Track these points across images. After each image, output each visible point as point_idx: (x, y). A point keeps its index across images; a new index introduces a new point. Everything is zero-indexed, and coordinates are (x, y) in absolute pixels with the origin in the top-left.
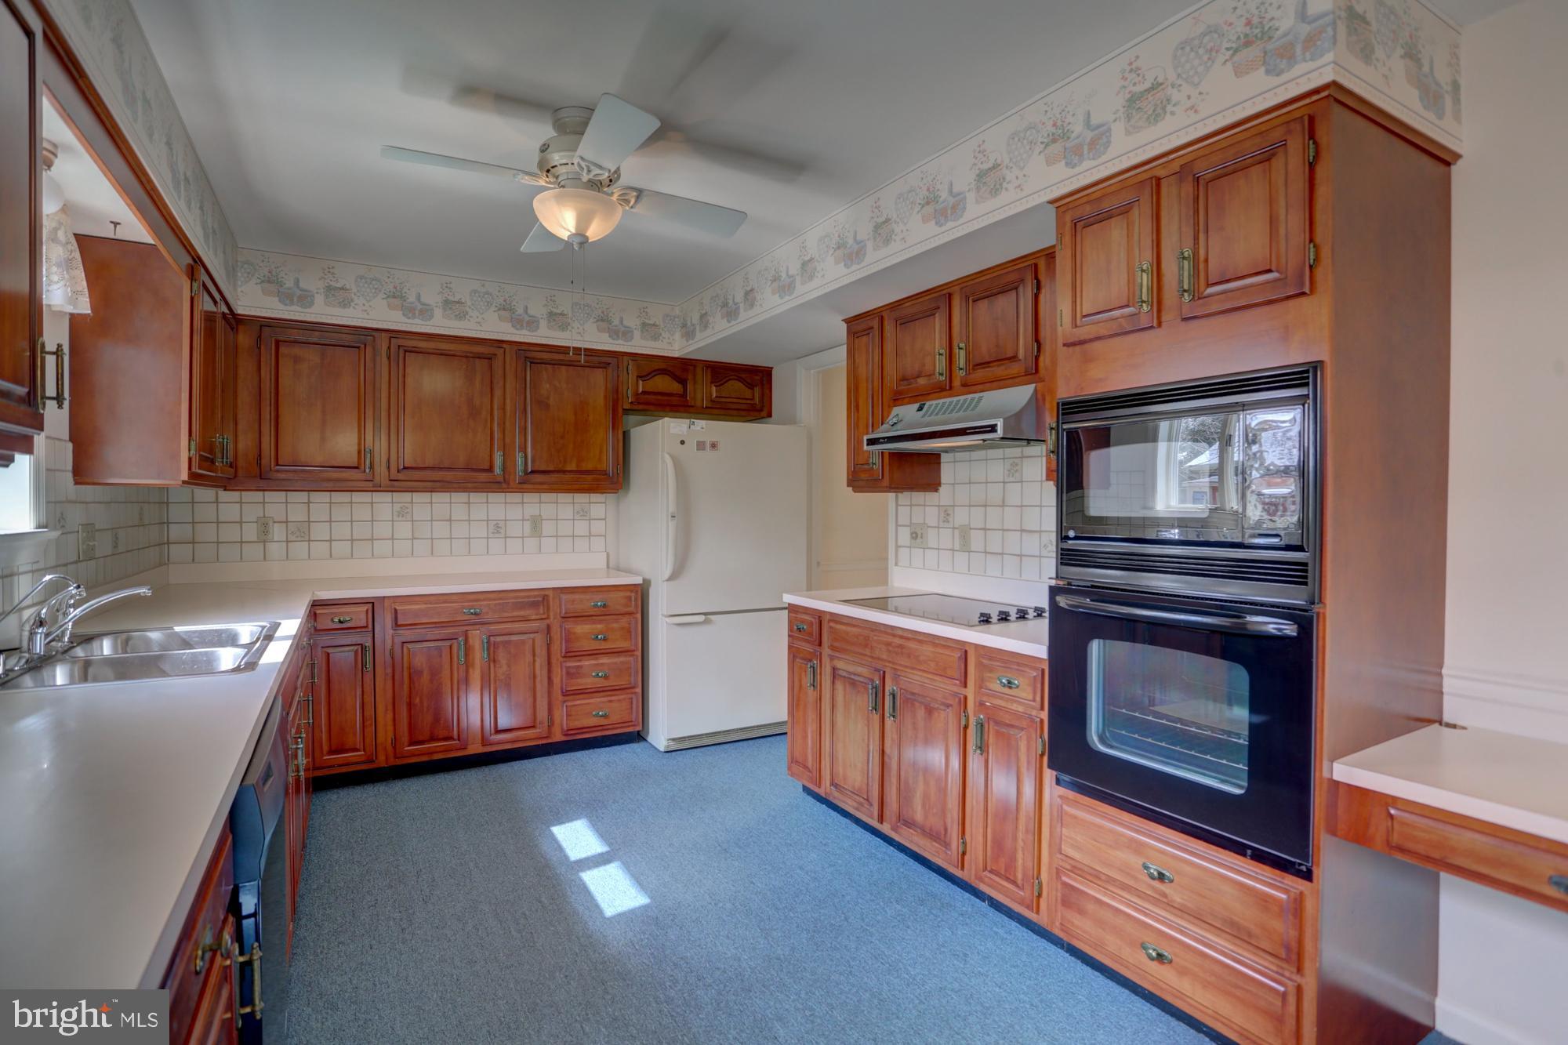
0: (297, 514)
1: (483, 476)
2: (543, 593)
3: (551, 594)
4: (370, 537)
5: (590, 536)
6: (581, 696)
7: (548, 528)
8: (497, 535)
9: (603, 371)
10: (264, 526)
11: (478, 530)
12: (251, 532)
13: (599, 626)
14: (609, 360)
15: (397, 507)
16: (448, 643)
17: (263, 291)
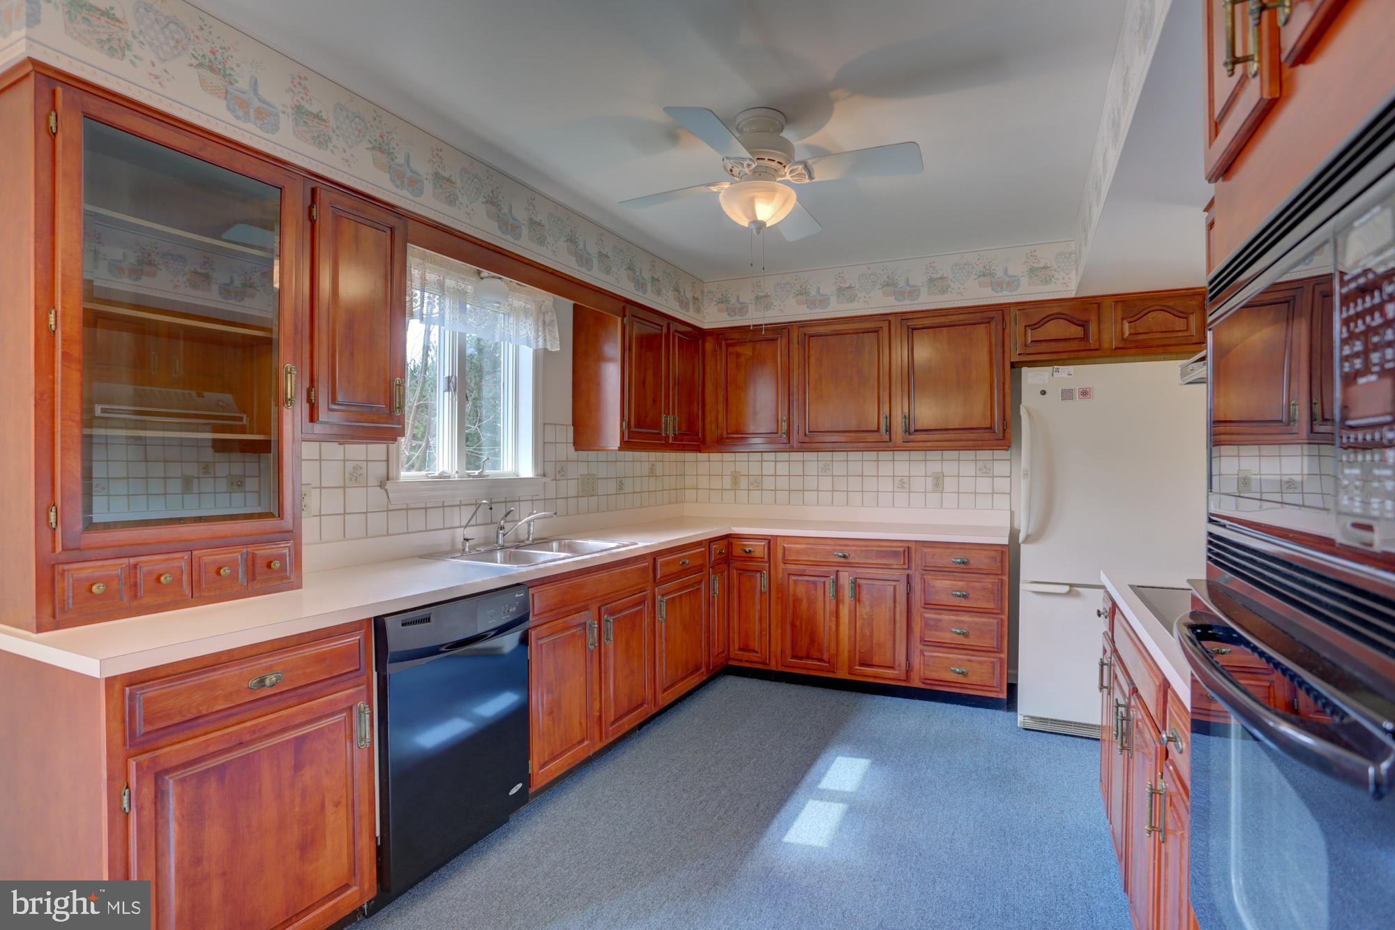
0: (755, 469)
1: (871, 437)
2: (905, 545)
3: (913, 546)
4: (801, 488)
5: (993, 493)
6: (941, 649)
7: (949, 484)
8: (902, 490)
9: (986, 327)
10: (735, 477)
11: (887, 485)
12: (727, 482)
13: (960, 583)
14: (993, 314)
15: (821, 464)
16: (822, 579)
17: (718, 310)
